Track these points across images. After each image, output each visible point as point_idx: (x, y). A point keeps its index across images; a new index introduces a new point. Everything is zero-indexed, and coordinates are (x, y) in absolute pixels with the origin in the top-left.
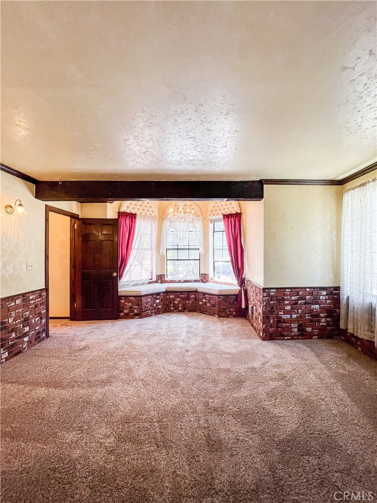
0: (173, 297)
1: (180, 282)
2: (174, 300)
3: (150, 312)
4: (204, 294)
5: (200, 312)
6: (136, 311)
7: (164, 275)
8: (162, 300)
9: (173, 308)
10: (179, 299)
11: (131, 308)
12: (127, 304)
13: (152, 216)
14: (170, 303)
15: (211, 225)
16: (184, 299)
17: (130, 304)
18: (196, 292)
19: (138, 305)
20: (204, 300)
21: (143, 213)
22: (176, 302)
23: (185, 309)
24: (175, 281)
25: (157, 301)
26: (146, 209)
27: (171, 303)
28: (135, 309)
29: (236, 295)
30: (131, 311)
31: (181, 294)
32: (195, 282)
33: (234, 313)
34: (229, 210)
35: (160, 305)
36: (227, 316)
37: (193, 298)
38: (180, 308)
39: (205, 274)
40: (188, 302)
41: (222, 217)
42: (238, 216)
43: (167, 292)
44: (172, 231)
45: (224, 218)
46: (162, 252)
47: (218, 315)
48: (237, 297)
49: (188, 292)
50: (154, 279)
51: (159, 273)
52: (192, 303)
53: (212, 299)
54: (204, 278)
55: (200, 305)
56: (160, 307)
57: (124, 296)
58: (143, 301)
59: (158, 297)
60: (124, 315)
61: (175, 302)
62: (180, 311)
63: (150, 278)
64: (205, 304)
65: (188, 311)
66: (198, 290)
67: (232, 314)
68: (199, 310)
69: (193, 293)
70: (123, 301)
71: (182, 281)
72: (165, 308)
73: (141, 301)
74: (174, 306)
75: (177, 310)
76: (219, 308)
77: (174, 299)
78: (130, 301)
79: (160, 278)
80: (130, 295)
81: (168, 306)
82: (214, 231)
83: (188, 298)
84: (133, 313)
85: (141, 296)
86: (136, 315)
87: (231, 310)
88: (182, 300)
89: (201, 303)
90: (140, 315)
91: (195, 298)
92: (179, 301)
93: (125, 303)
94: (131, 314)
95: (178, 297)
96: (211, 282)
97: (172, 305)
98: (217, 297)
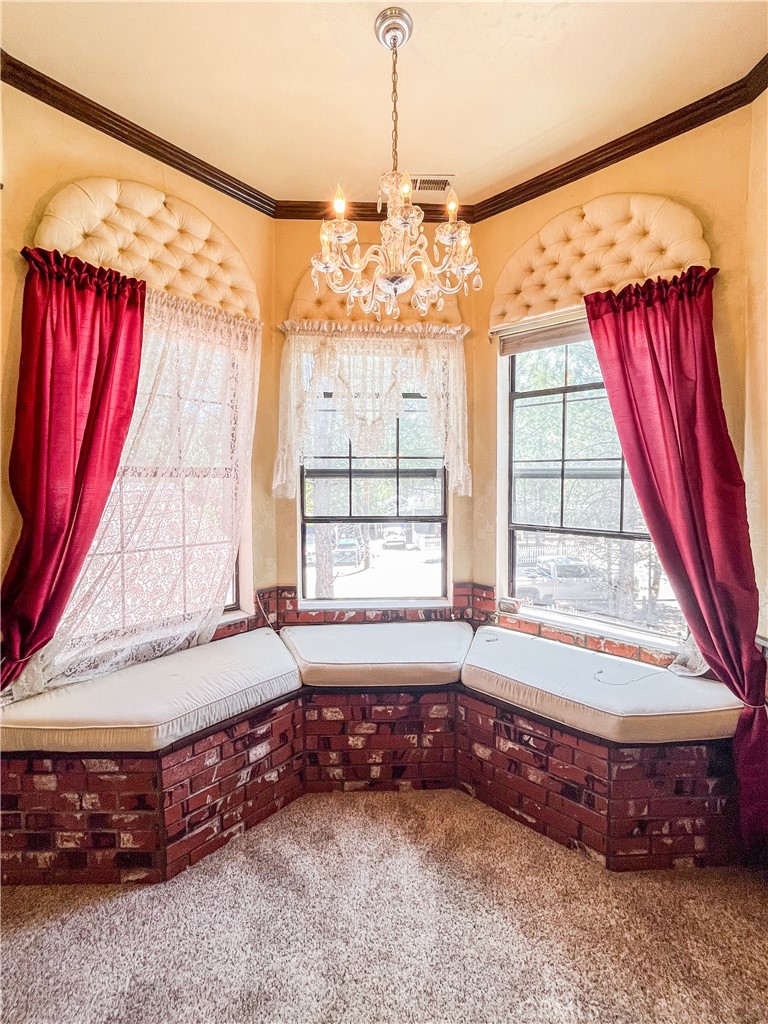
0: (341, 717)
2: (343, 728)
3: (215, 823)
5: (478, 797)
6: (127, 841)
7: (293, 589)
8: (283, 737)
9: (338, 772)
10: (367, 728)
11: (96, 819)
12: (72, 796)
13: (232, 311)
14: (327, 745)
15: (503, 362)
16: (391, 726)
17: (90, 800)
18: (454, 689)
19: (141, 803)
20: (506, 745)
21: (187, 289)
22: (355, 742)
23: (398, 772)
24: (342, 613)
25: (259, 752)
26: (202, 271)
27: (328, 748)
28: (122, 826)
30: (96, 838)
31: (379, 703)
32: (428, 619)
33: (699, 843)
34: (631, 269)
35: (272, 767)
37: (436, 722)
38: (376, 772)
39: (475, 586)
40: (413, 739)
41: (578, 311)
43: (310, 694)
44: (328, 395)
45: (594, 316)
46: (284, 487)
49: (418, 692)
51: (271, 580)
52: (437, 744)
54: (475, 603)
55: (481, 761)
56: (272, 776)
57: (56, 756)
58: (167, 778)
59: (262, 730)
60: (56, 864)
61: (351, 741)
62: (375, 786)
63: (230, 601)
64: (514, 763)
65: (415, 787)
66: (465, 681)
68: (475, 783)
69: (444, 697)
70: (49, 782)
72: (301, 775)
73: (156, 781)
74: (345, 762)
75: (359, 779)
76: (615, 811)
77: (344, 723)
78: (90, 783)
79: (272, 603)
81: (313, 758)
82: (513, 395)
83: (418, 725)
84: (112, 853)
85: (156, 756)
86: (128, 860)
87: (687, 823)
88: (386, 728)
89: (482, 752)
90: (150, 862)
91: (452, 723)
92: (368, 737)
93: (57, 792)
94: (99, 855)
95: (365, 718)
96: (503, 620)
97: (333, 755)
98: (603, 752)
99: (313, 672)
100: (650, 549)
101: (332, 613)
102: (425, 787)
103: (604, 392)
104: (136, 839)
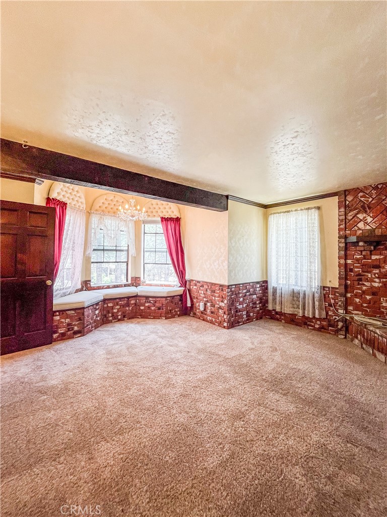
0: (112, 305)
1: (108, 287)
2: (112, 308)
3: (90, 326)
4: (147, 297)
5: (141, 318)
6: (76, 328)
7: (90, 281)
8: (101, 310)
9: (111, 318)
10: (118, 307)
11: (69, 325)
12: (63, 320)
13: (81, 208)
15: (143, 225)
16: (124, 306)
17: (68, 320)
18: (136, 296)
19: (80, 319)
20: (147, 305)
22: (115, 311)
23: (124, 316)
24: (103, 287)
25: (97, 312)
27: (109, 313)
28: (75, 325)
29: (181, 296)
30: (69, 329)
31: (121, 301)
32: (125, 286)
33: (179, 313)
34: (168, 214)
35: (99, 317)
36: (173, 317)
37: (132, 304)
38: (119, 317)
39: (136, 278)
40: (127, 308)
41: (159, 219)
42: (177, 220)
43: (105, 301)
44: (101, 229)
45: (162, 221)
47: (165, 317)
48: (182, 297)
49: (128, 298)
50: (79, 287)
51: (84, 279)
52: (132, 309)
53: (157, 302)
54: (136, 282)
55: (142, 310)
58: (85, 314)
59: (97, 307)
60: (58, 337)
61: (114, 310)
62: (119, 320)
64: (149, 307)
65: (128, 319)
66: (139, 294)
67: (176, 314)
68: (140, 315)
69: (134, 298)
70: (57, 318)
71: (111, 286)
72: (103, 320)
73: (83, 314)
74: (113, 316)
75: (116, 319)
76: (167, 309)
77: (112, 307)
78: (68, 317)
79: (84, 285)
80: (66, 309)
81: (105, 316)
82: (145, 233)
83: (128, 305)
84: (72, 332)
85: (84, 308)
86: (76, 333)
87: (177, 310)
88: (122, 307)
89: (142, 308)
90: (81, 333)
91: (135, 304)
92: (118, 309)
93: (60, 319)
94: (69, 333)
95: (117, 305)
96: (143, 285)
97: (110, 315)
98: (164, 299)
99: (107, 295)
100: (172, 265)
101: (101, 287)
102: (130, 319)
103: (163, 235)
104: (78, 327)
